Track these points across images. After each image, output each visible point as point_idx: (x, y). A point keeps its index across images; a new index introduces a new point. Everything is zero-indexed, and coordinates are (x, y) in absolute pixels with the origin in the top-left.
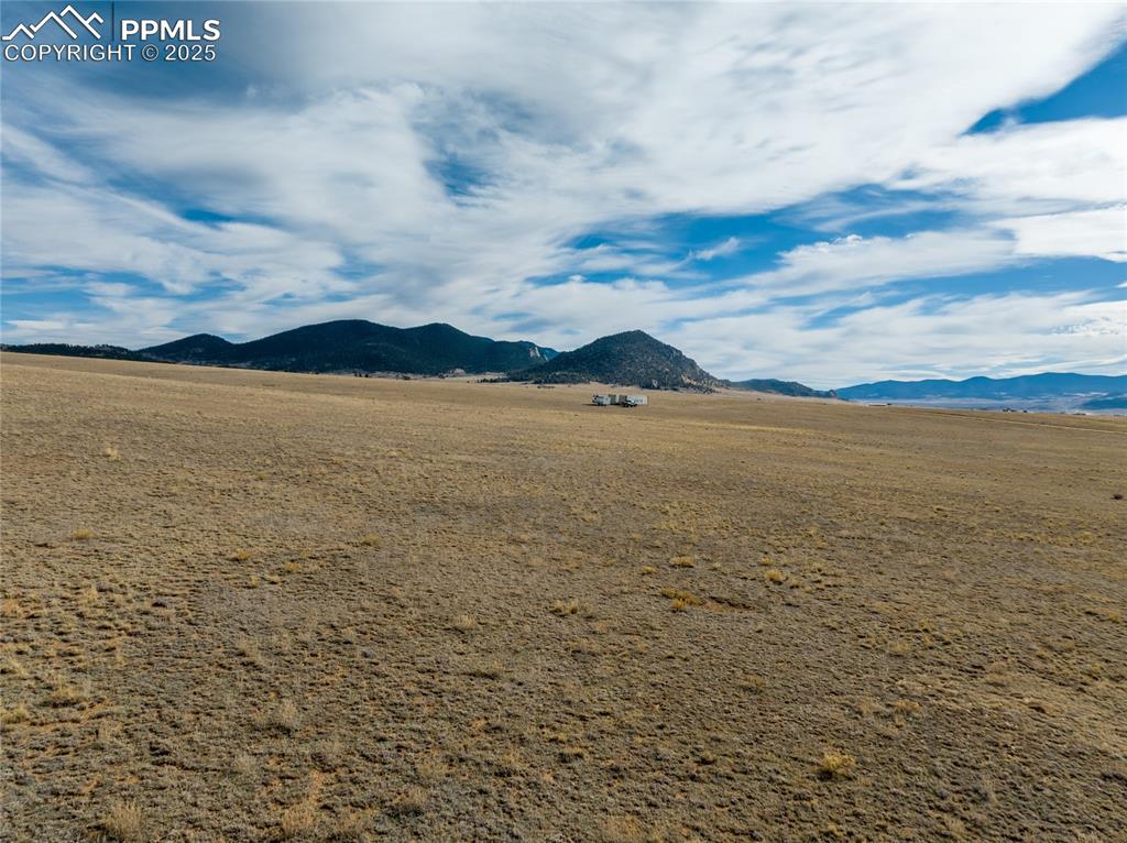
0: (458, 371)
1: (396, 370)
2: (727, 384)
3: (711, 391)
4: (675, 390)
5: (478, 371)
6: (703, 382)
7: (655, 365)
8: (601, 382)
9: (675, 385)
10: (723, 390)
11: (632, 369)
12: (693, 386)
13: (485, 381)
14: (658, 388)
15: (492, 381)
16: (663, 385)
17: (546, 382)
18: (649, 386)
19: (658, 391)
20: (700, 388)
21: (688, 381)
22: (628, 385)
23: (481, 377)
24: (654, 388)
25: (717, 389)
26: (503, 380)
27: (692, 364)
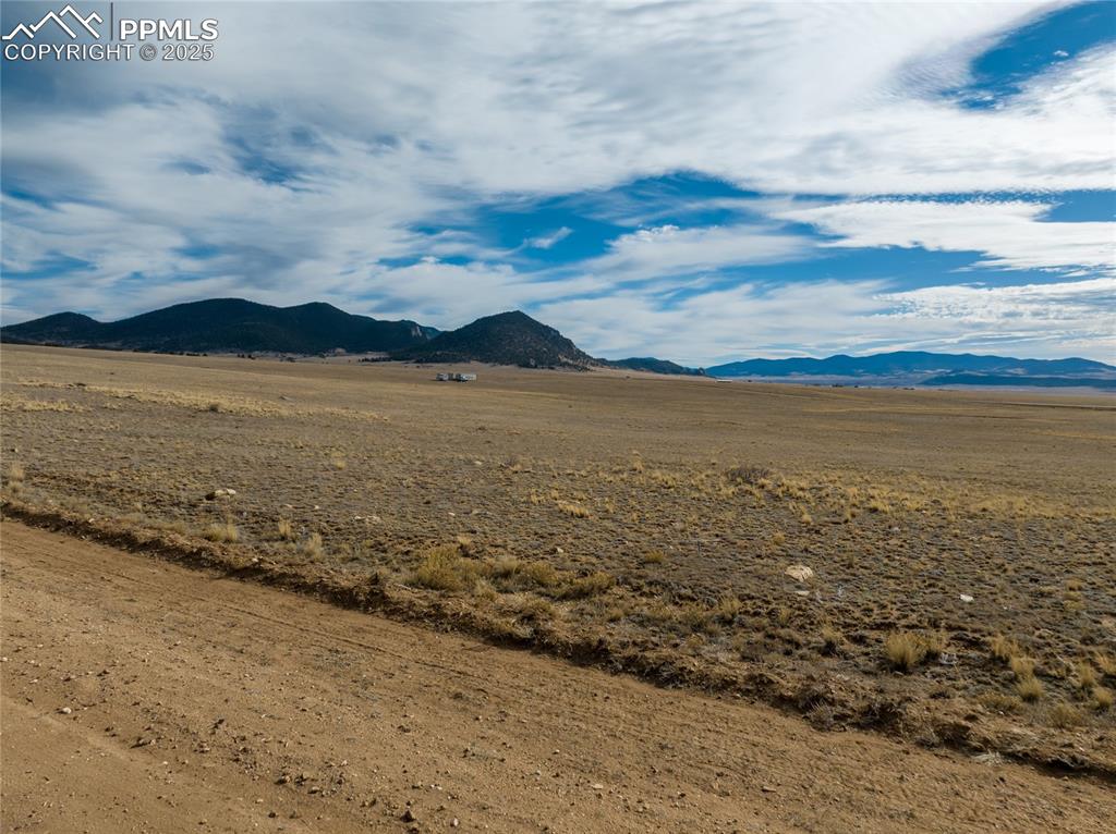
0: (340, 350)
1: (274, 350)
2: (603, 362)
3: (587, 370)
4: (552, 368)
5: (359, 351)
6: (579, 359)
7: (534, 345)
8: (481, 361)
9: (552, 364)
10: (598, 369)
11: (511, 348)
12: (569, 365)
13: (366, 360)
14: (536, 367)
15: (373, 360)
16: (540, 363)
17: (427, 362)
18: (527, 365)
19: (535, 370)
20: (576, 367)
21: (565, 360)
22: (507, 364)
23: (361, 357)
24: (531, 367)
25: (593, 368)
26: (384, 360)
27: (568, 343)
